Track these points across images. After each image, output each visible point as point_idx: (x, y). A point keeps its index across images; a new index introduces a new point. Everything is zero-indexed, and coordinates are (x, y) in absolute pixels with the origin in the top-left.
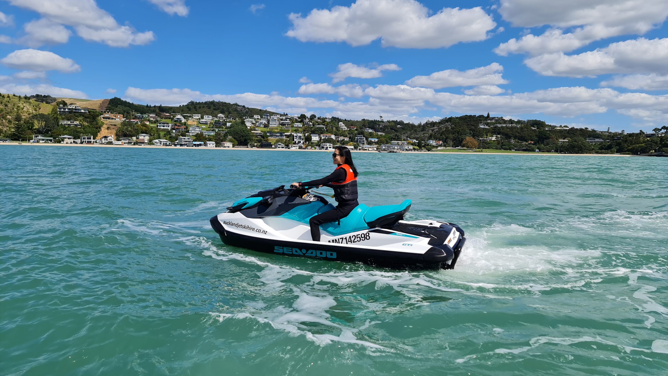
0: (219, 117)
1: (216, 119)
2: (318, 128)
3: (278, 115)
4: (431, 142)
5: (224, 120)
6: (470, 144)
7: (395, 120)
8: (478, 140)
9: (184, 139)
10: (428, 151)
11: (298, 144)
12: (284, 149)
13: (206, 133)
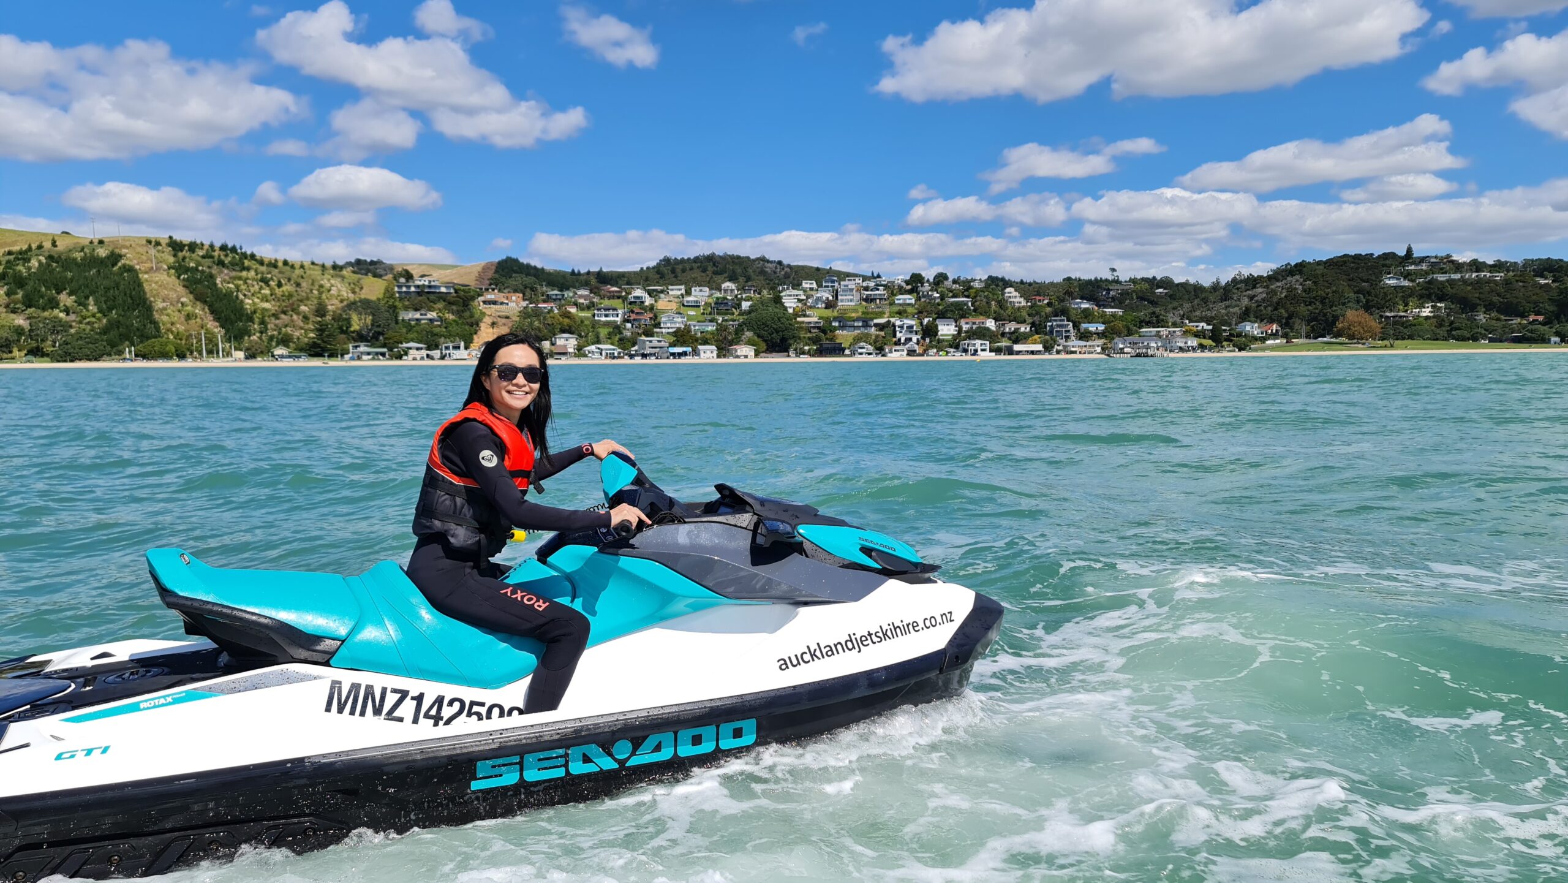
0: (726, 291)
1: (718, 295)
2: (952, 304)
3: (857, 279)
4: (1248, 328)
5: (736, 296)
6: (1356, 329)
7: (1151, 277)
8: (1381, 316)
9: (651, 342)
10: (1240, 350)
11: (904, 344)
12: (872, 358)
13: (697, 328)
